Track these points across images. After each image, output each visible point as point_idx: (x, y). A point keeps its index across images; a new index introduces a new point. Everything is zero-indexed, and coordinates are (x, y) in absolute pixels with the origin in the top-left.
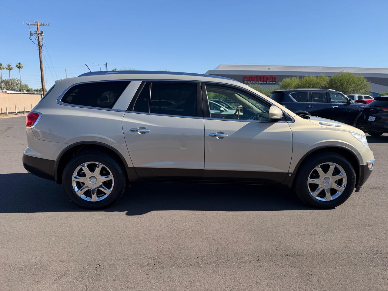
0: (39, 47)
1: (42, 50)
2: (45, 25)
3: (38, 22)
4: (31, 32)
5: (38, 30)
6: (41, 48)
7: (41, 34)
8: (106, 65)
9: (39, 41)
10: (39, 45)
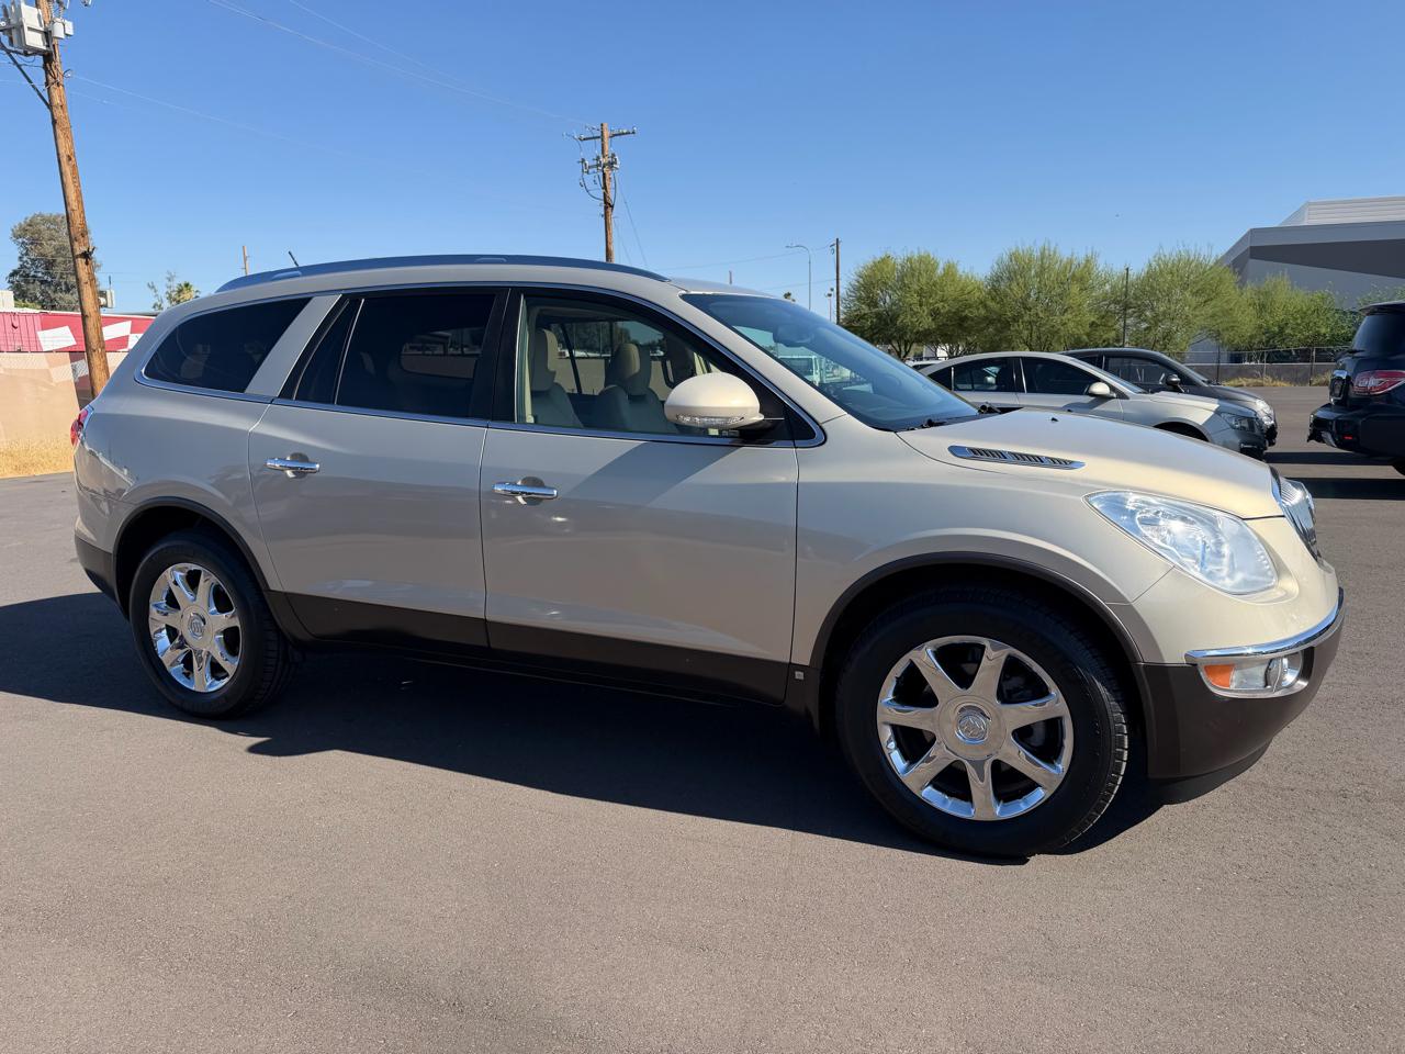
0: (606, 208)
1: (614, 214)
2: (623, 134)
3: (605, 126)
4: (583, 160)
5: (603, 152)
6: (610, 209)
7: (611, 165)
8: (835, 247)
9: (605, 187)
10: (606, 202)
